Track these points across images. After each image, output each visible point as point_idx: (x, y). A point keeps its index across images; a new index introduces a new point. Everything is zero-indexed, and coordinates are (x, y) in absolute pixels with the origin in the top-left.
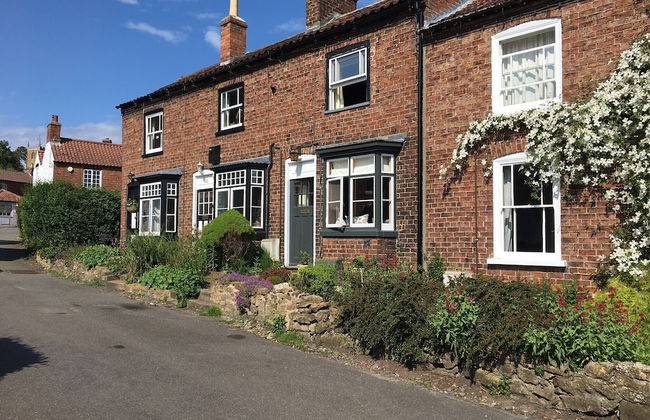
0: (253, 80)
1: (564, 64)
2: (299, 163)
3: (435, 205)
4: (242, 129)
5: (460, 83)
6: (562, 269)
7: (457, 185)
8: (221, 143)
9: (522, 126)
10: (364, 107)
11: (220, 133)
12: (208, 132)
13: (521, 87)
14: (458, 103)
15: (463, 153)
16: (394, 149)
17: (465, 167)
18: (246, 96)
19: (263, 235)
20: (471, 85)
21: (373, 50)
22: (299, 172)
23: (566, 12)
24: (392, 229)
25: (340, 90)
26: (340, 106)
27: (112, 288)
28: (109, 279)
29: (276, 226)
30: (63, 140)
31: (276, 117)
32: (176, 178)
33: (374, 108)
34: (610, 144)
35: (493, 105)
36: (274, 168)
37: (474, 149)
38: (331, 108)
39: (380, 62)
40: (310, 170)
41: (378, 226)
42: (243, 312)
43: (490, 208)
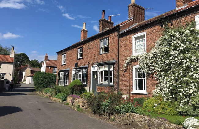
0: (85, 46)
1: (147, 43)
2: (94, 67)
3: (121, 78)
4: (82, 58)
5: (126, 47)
6: (146, 94)
7: (126, 73)
8: (78, 62)
9: (137, 59)
10: (107, 53)
11: (78, 59)
12: (75, 59)
13: (140, 48)
14: (126, 52)
15: (126, 65)
16: (113, 64)
17: (127, 68)
18: (83, 50)
19: (86, 85)
20: (128, 48)
21: (109, 39)
22: (94, 69)
23: (147, 31)
24: (113, 84)
25: (104, 49)
26: (104, 52)
27: (50, 99)
28: (50, 96)
29: (89, 83)
30: (48, 60)
31: (89, 55)
32: (68, 71)
33: (110, 53)
34: (154, 63)
35: (133, 53)
36: (89, 68)
37: (128, 64)
38: (101, 53)
39: (111, 42)
40: (96, 69)
41: (109, 83)
42: (73, 104)
43: (132, 79)
